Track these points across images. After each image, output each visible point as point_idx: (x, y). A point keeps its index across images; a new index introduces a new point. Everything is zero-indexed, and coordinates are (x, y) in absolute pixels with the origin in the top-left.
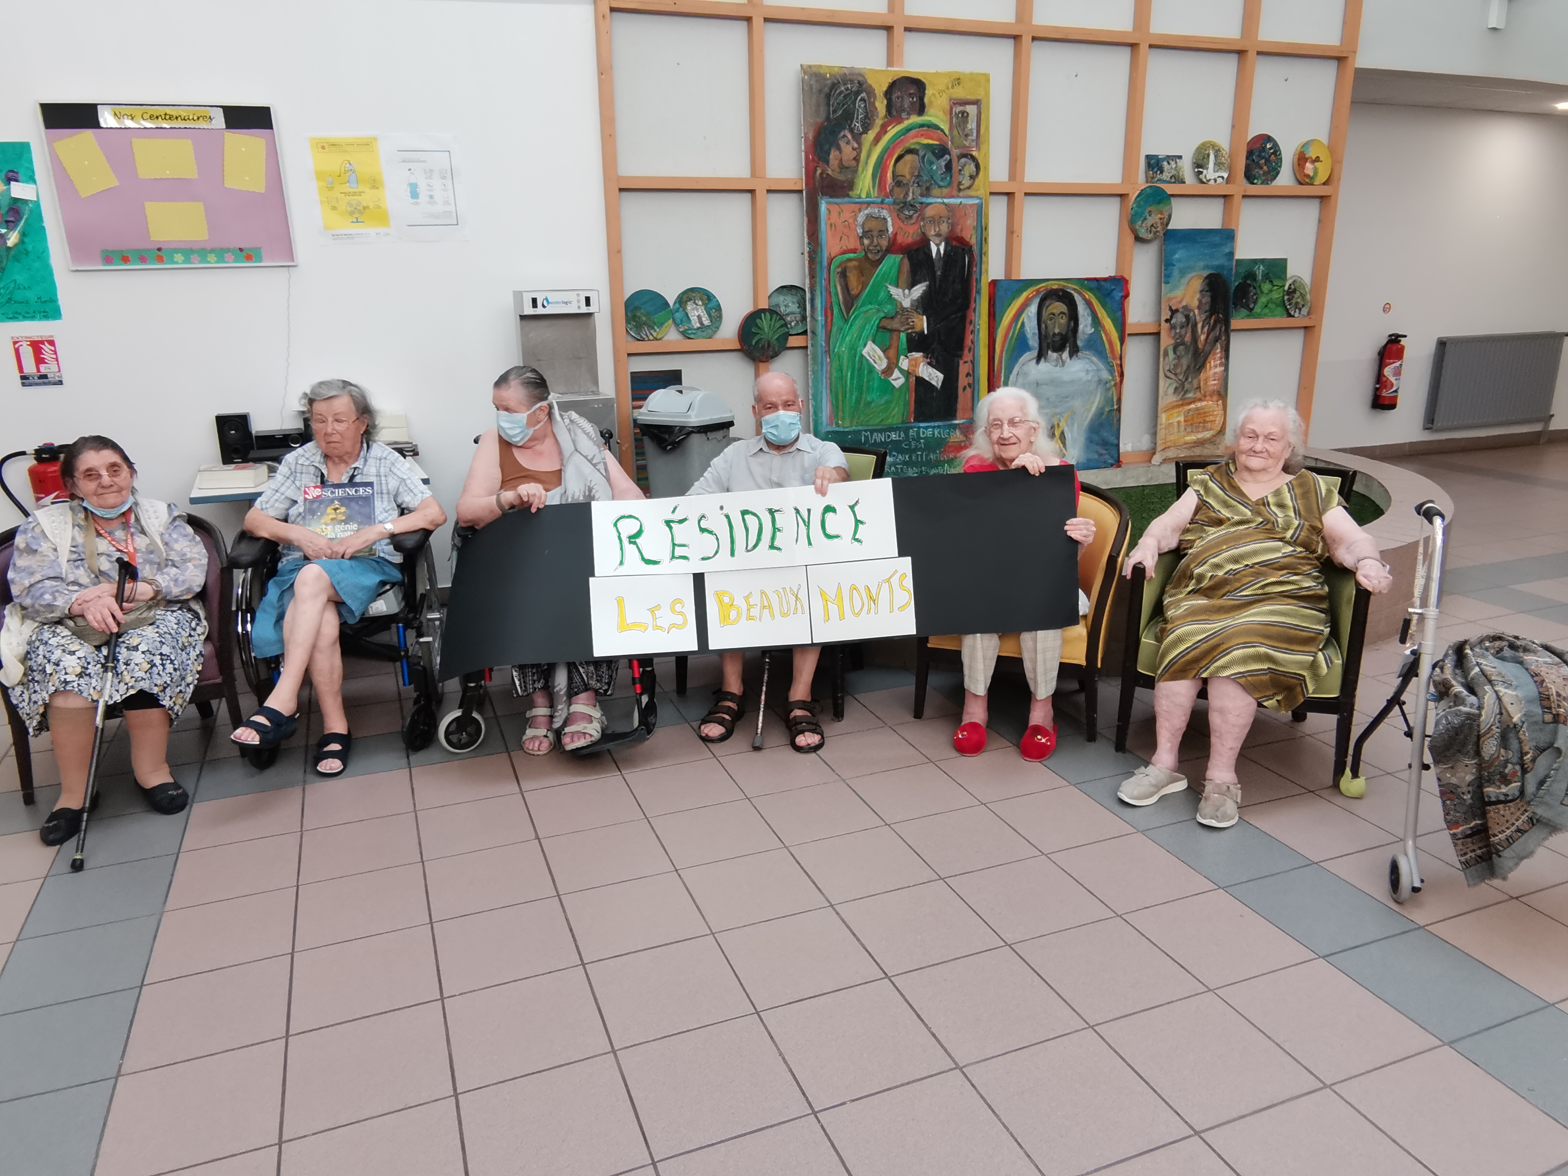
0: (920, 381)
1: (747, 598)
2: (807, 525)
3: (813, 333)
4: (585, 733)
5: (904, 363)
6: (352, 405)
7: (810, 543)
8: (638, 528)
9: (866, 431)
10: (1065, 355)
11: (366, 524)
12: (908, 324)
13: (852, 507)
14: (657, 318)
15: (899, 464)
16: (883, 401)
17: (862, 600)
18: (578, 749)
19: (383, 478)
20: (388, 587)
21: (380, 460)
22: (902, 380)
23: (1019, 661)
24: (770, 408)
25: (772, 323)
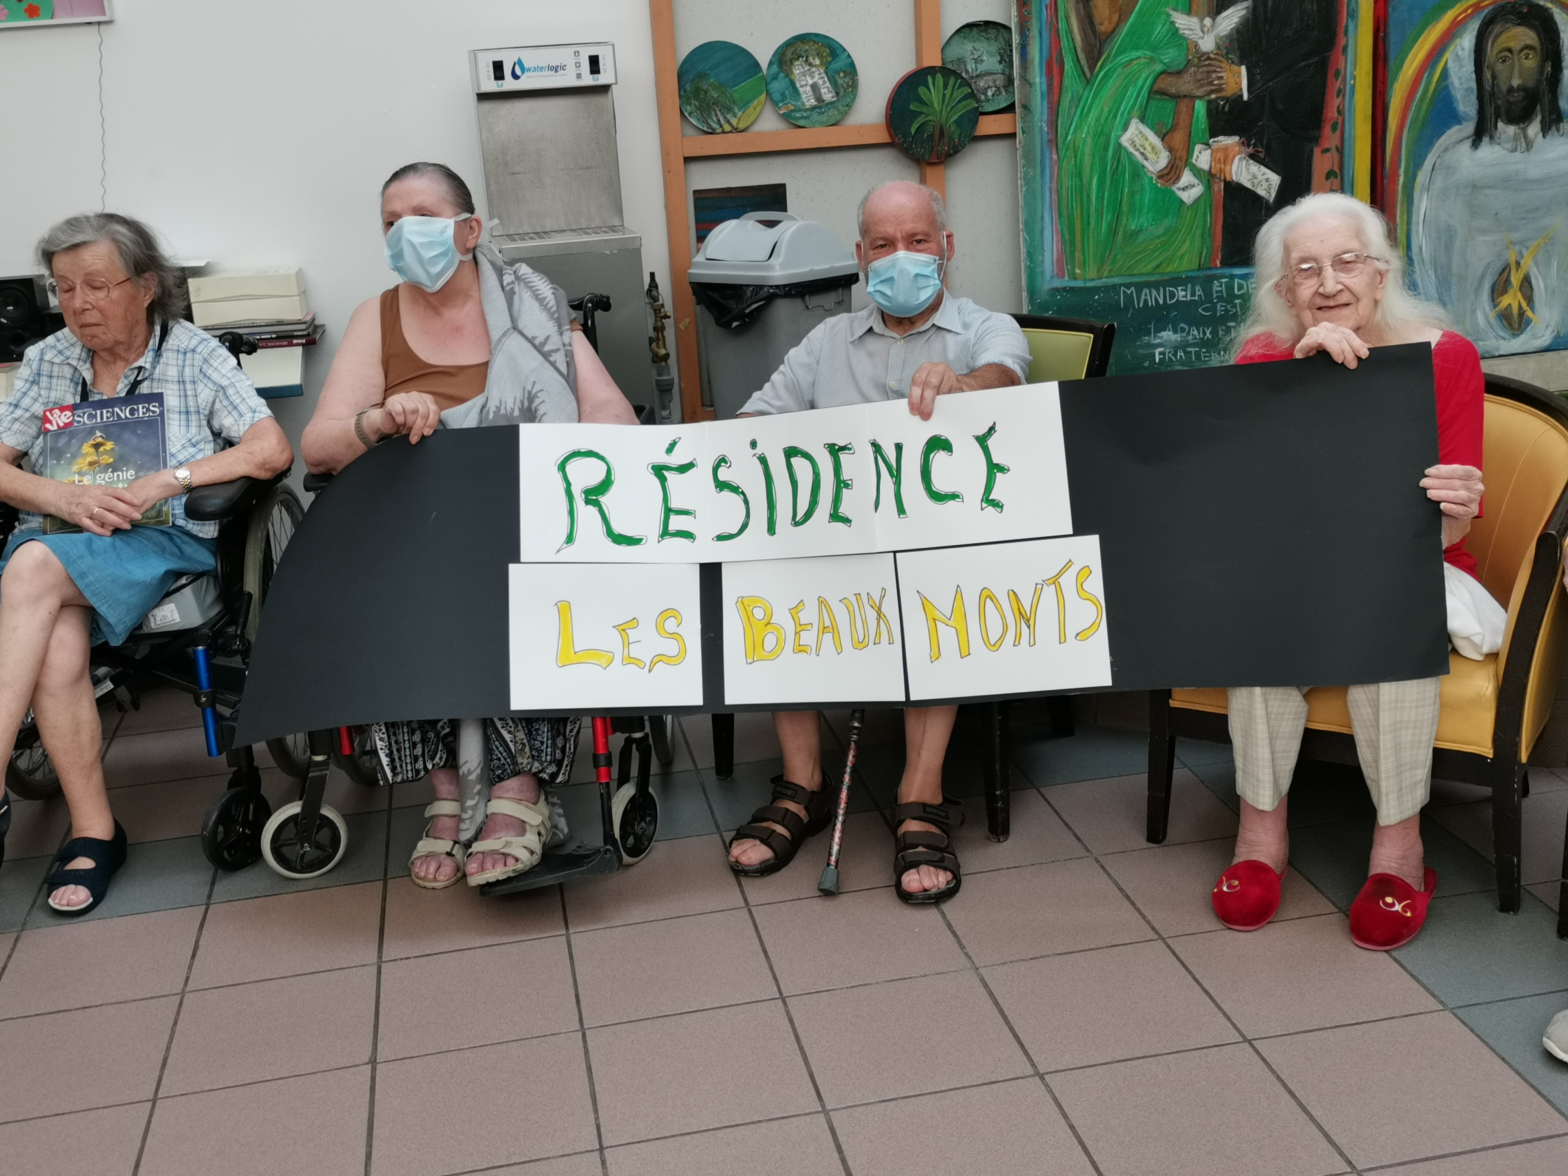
0: (1234, 191)
1: (794, 611)
2: (896, 474)
3: (1025, 107)
4: (505, 855)
5: (1203, 158)
6: (116, 257)
7: (901, 510)
8: (602, 476)
9: (1128, 286)
10: (1534, 129)
11: (150, 469)
12: (1211, 83)
13: (982, 440)
14: (738, 91)
15: (1190, 345)
16: (1161, 231)
17: (1003, 618)
18: (488, 884)
19: (189, 386)
20: (183, 581)
21: (185, 353)
22: (1198, 190)
23: (1347, 742)
24: (882, 246)
25: (948, 92)
